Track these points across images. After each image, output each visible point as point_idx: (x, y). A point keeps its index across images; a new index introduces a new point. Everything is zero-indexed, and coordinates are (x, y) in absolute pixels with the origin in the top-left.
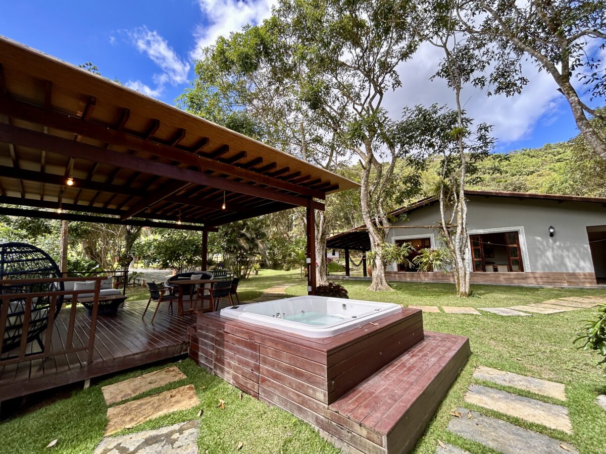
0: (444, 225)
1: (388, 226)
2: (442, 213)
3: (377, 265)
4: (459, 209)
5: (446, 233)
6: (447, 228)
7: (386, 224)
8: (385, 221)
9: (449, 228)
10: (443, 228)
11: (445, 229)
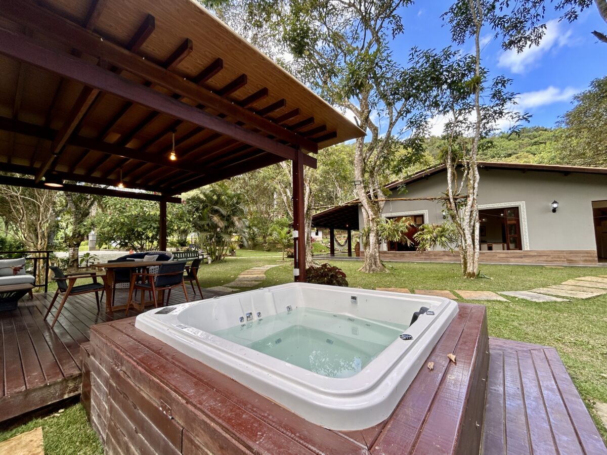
0: (451, 196)
1: (383, 199)
2: (449, 181)
3: (371, 243)
4: (470, 176)
5: (453, 205)
6: (455, 199)
7: (381, 197)
8: (380, 193)
9: (456, 199)
10: (449, 200)
11: (452, 200)
